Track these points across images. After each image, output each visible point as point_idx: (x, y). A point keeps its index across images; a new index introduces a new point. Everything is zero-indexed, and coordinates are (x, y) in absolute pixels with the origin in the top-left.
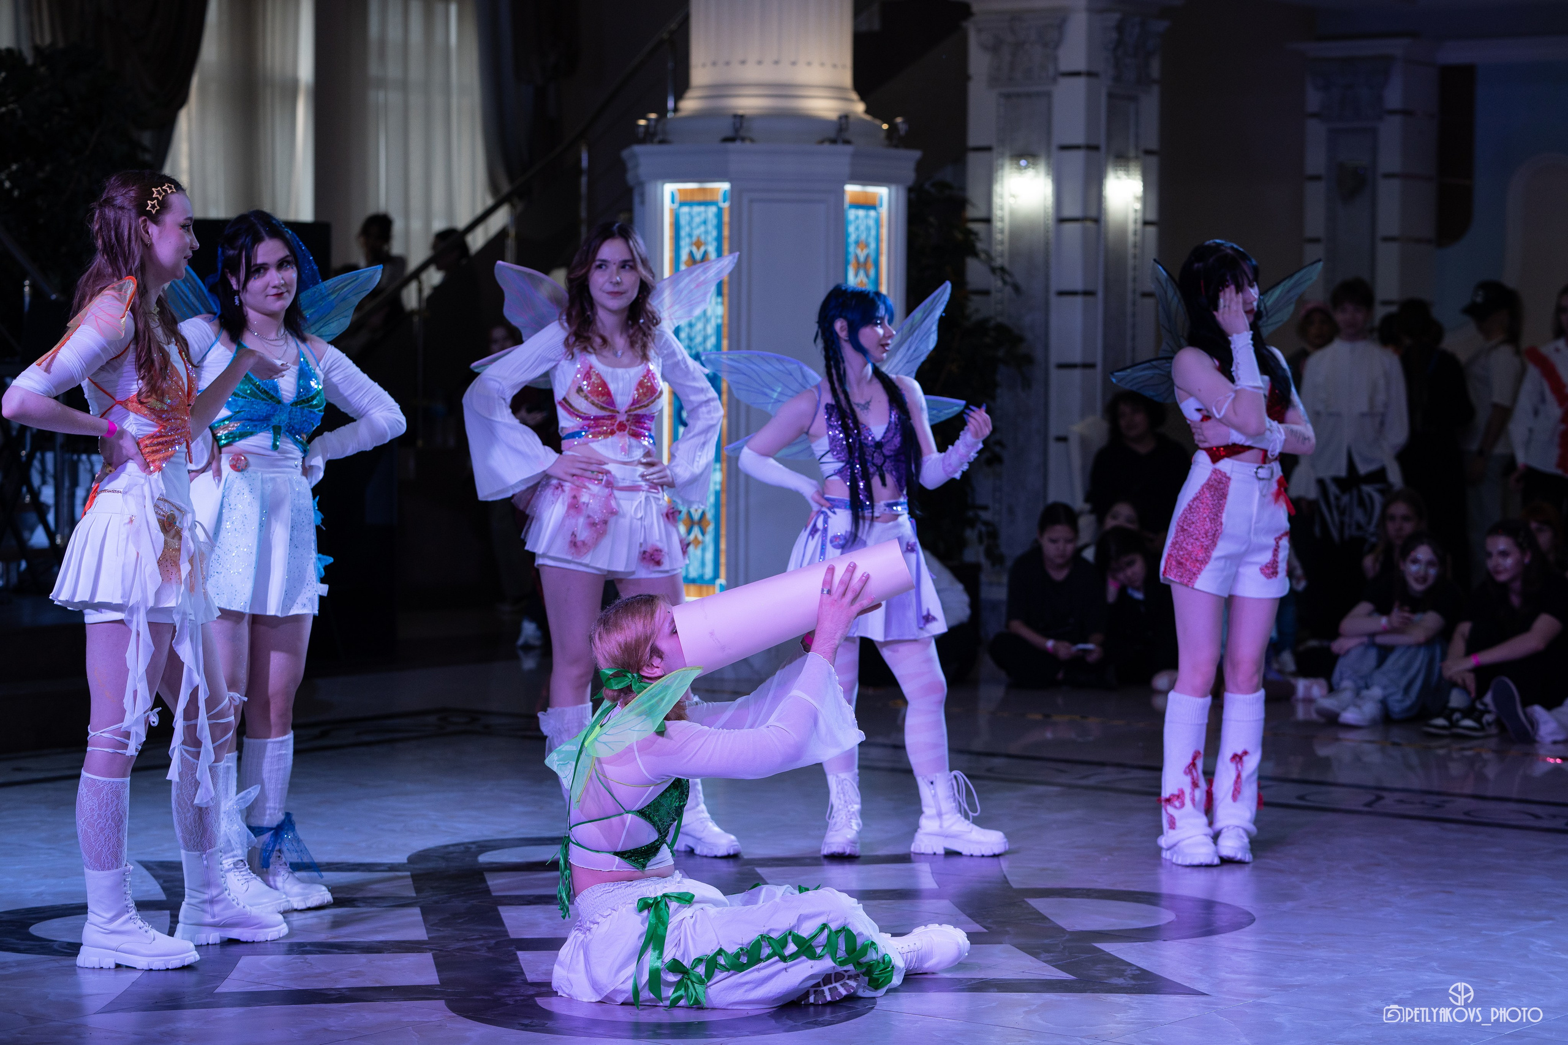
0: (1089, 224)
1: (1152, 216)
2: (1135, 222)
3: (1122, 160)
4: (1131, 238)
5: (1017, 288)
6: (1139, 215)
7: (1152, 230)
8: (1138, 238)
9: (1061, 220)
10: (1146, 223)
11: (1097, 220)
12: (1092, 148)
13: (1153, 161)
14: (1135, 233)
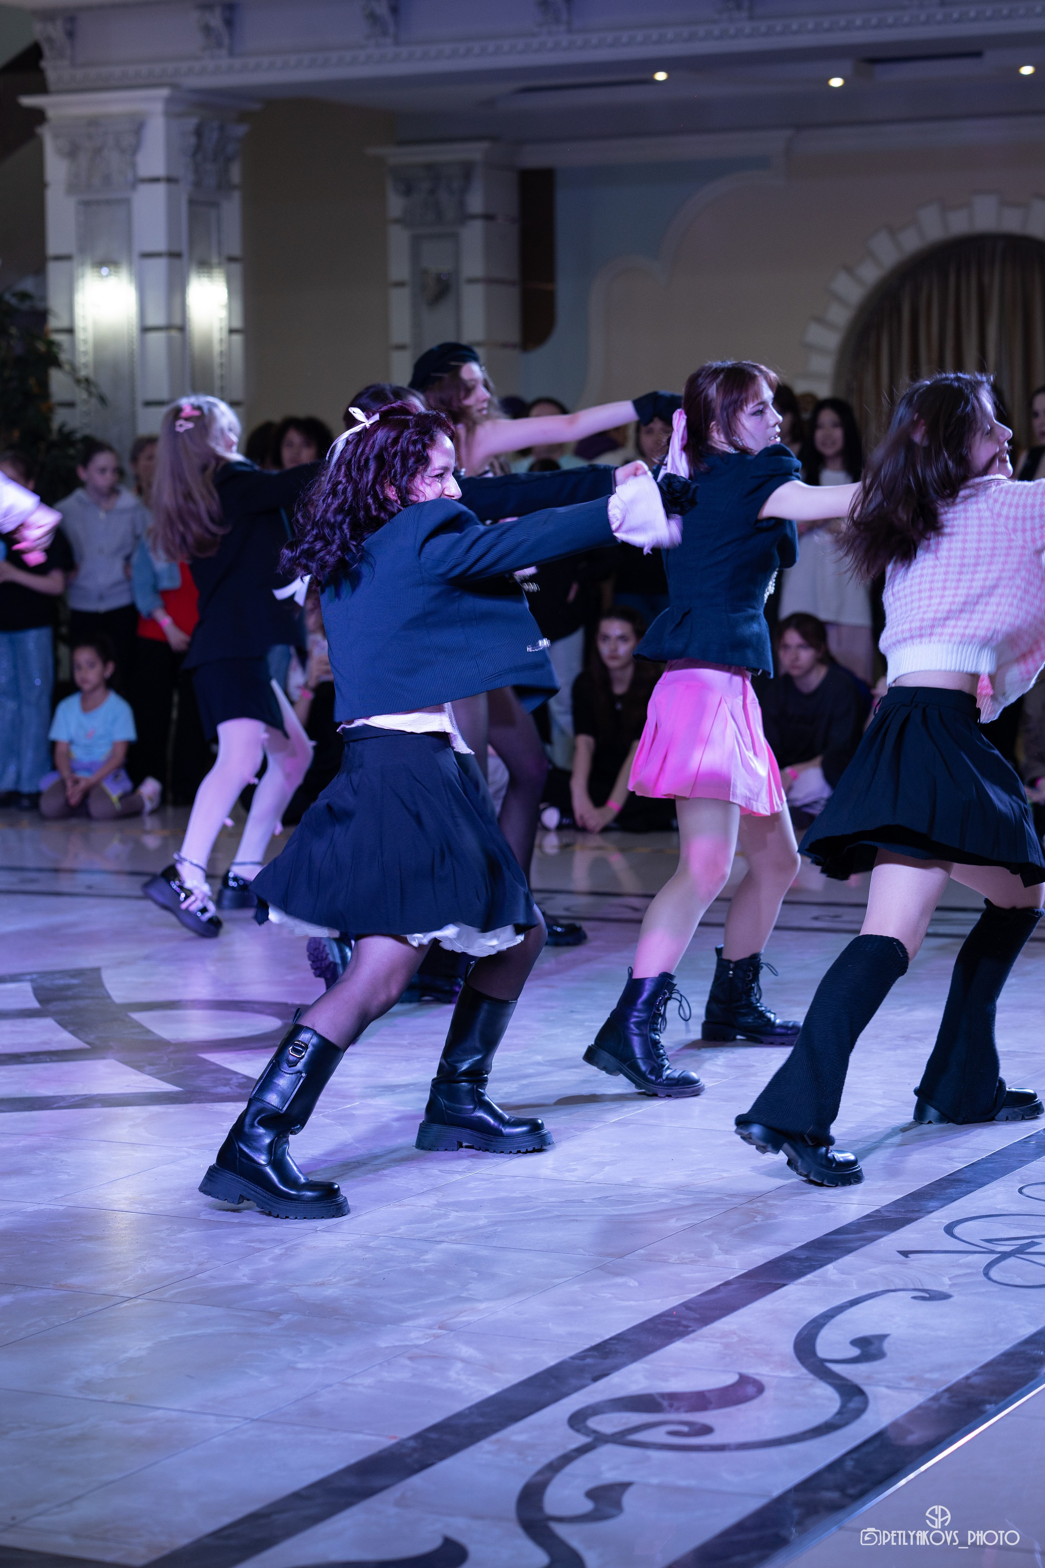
0: (175, 334)
1: (237, 323)
2: (221, 329)
3: (204, 265)
4: (217, 348)
5: (102, 400)
6: (225, 324)
7: (237, 339)
8: (224, 347)
9: (145, 329)
10: (232, 331)
11: (183, 329)
12: (173, 255)
13: (236, 268)
14: (221, 340)
